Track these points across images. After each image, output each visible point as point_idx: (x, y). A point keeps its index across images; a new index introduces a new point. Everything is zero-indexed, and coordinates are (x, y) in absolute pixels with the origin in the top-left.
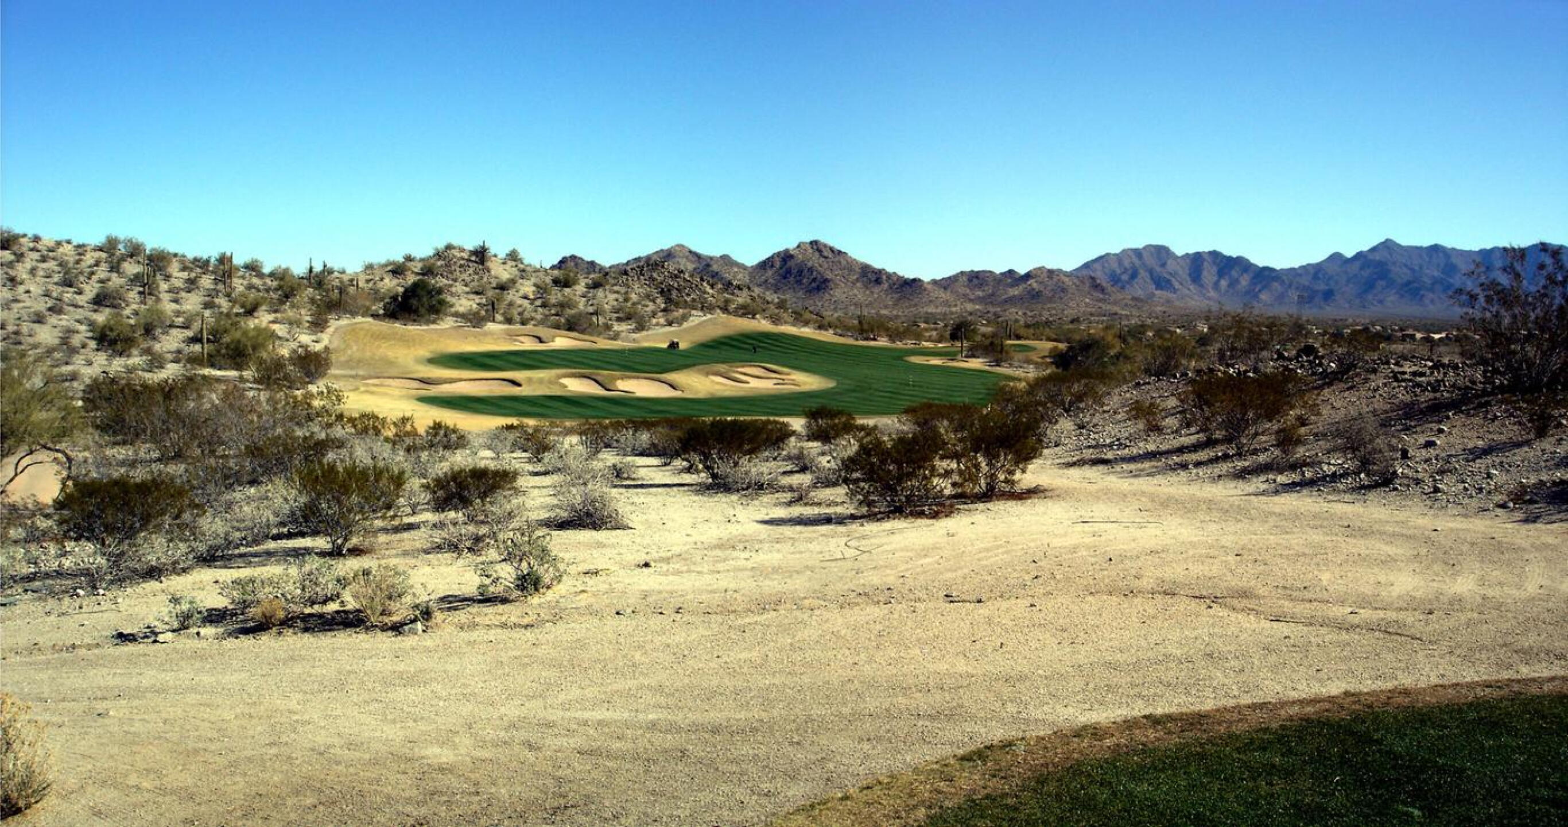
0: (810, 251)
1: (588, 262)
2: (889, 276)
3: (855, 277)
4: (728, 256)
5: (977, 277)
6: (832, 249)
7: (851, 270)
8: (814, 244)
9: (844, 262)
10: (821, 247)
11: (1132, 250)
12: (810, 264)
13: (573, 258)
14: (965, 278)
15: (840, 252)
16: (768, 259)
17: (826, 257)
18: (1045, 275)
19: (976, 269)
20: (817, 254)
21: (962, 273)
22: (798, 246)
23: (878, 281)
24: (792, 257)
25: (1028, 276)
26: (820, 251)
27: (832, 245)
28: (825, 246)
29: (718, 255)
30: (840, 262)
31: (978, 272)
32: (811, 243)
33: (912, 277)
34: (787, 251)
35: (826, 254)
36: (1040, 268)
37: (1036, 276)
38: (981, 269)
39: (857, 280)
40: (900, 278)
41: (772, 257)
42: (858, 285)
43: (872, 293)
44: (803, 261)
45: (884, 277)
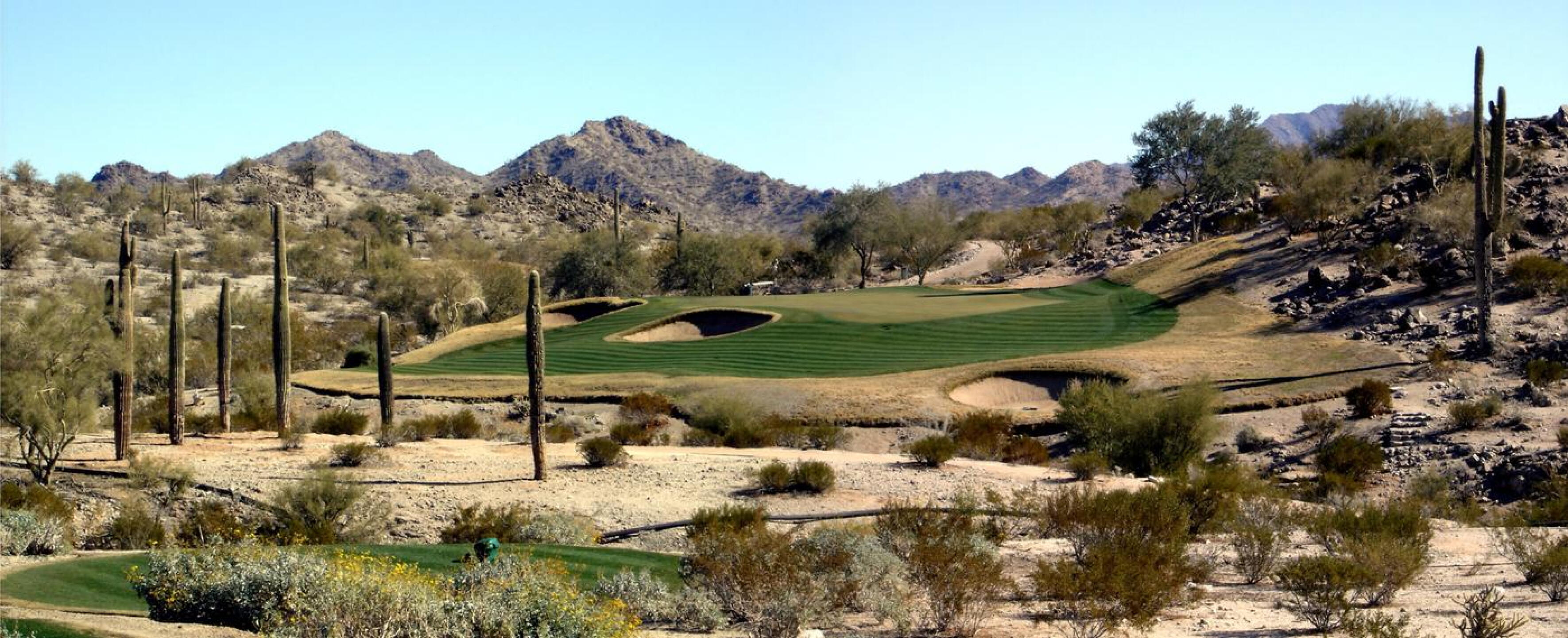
0: (608, 139)
1: (155, 177)
2: (775, 187)
3: (703, 191)
4: (430, 153)
5: (957, 186)
6: (652, 136)
7: (693, 178)
8: (615, 124)
9: (677, 162)
10: (630, 131)
11: (1288, 117)
12: (610, 166)
13: (124, 167)
14: (931, 189)
15: (669, 141)
16: (523, 156)
17: (641, 152)
18: (1100, 178)
19: (955, 169)
20: (622, 146)
21: (925, 177)
22: (583, 130)
23: (751, 199)
24: (570, 152)
25: (1064, 181)
26: (627, 139)
27: (652, 127)
28: (639, 128)
29: (411, 152)
30: (670, 161)
31: (960, 175)
32: (609, 123)
33: (822, 189)
34: (560, 140)
35: (640, 145)
36: (1088, 165)
37: (1080, 181)
38: (964, 169)
39: (708, 197)
40: (796, 191)
41: (531, 152)
42: (710, 206)
43: (740, 222)
44: (594, 162)
45: (764, 189)
